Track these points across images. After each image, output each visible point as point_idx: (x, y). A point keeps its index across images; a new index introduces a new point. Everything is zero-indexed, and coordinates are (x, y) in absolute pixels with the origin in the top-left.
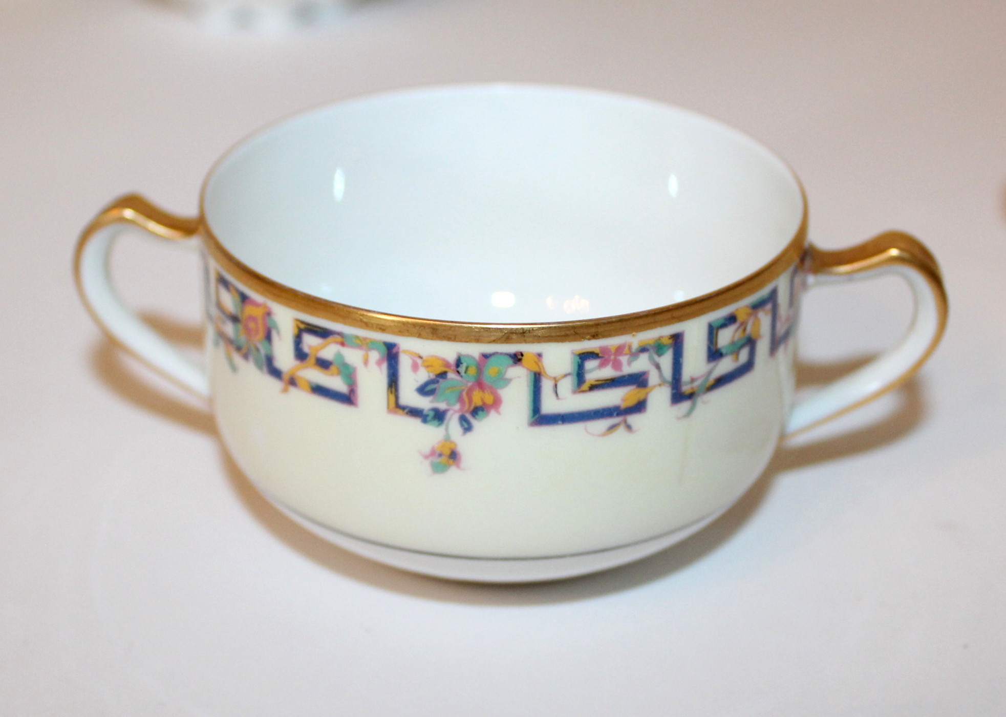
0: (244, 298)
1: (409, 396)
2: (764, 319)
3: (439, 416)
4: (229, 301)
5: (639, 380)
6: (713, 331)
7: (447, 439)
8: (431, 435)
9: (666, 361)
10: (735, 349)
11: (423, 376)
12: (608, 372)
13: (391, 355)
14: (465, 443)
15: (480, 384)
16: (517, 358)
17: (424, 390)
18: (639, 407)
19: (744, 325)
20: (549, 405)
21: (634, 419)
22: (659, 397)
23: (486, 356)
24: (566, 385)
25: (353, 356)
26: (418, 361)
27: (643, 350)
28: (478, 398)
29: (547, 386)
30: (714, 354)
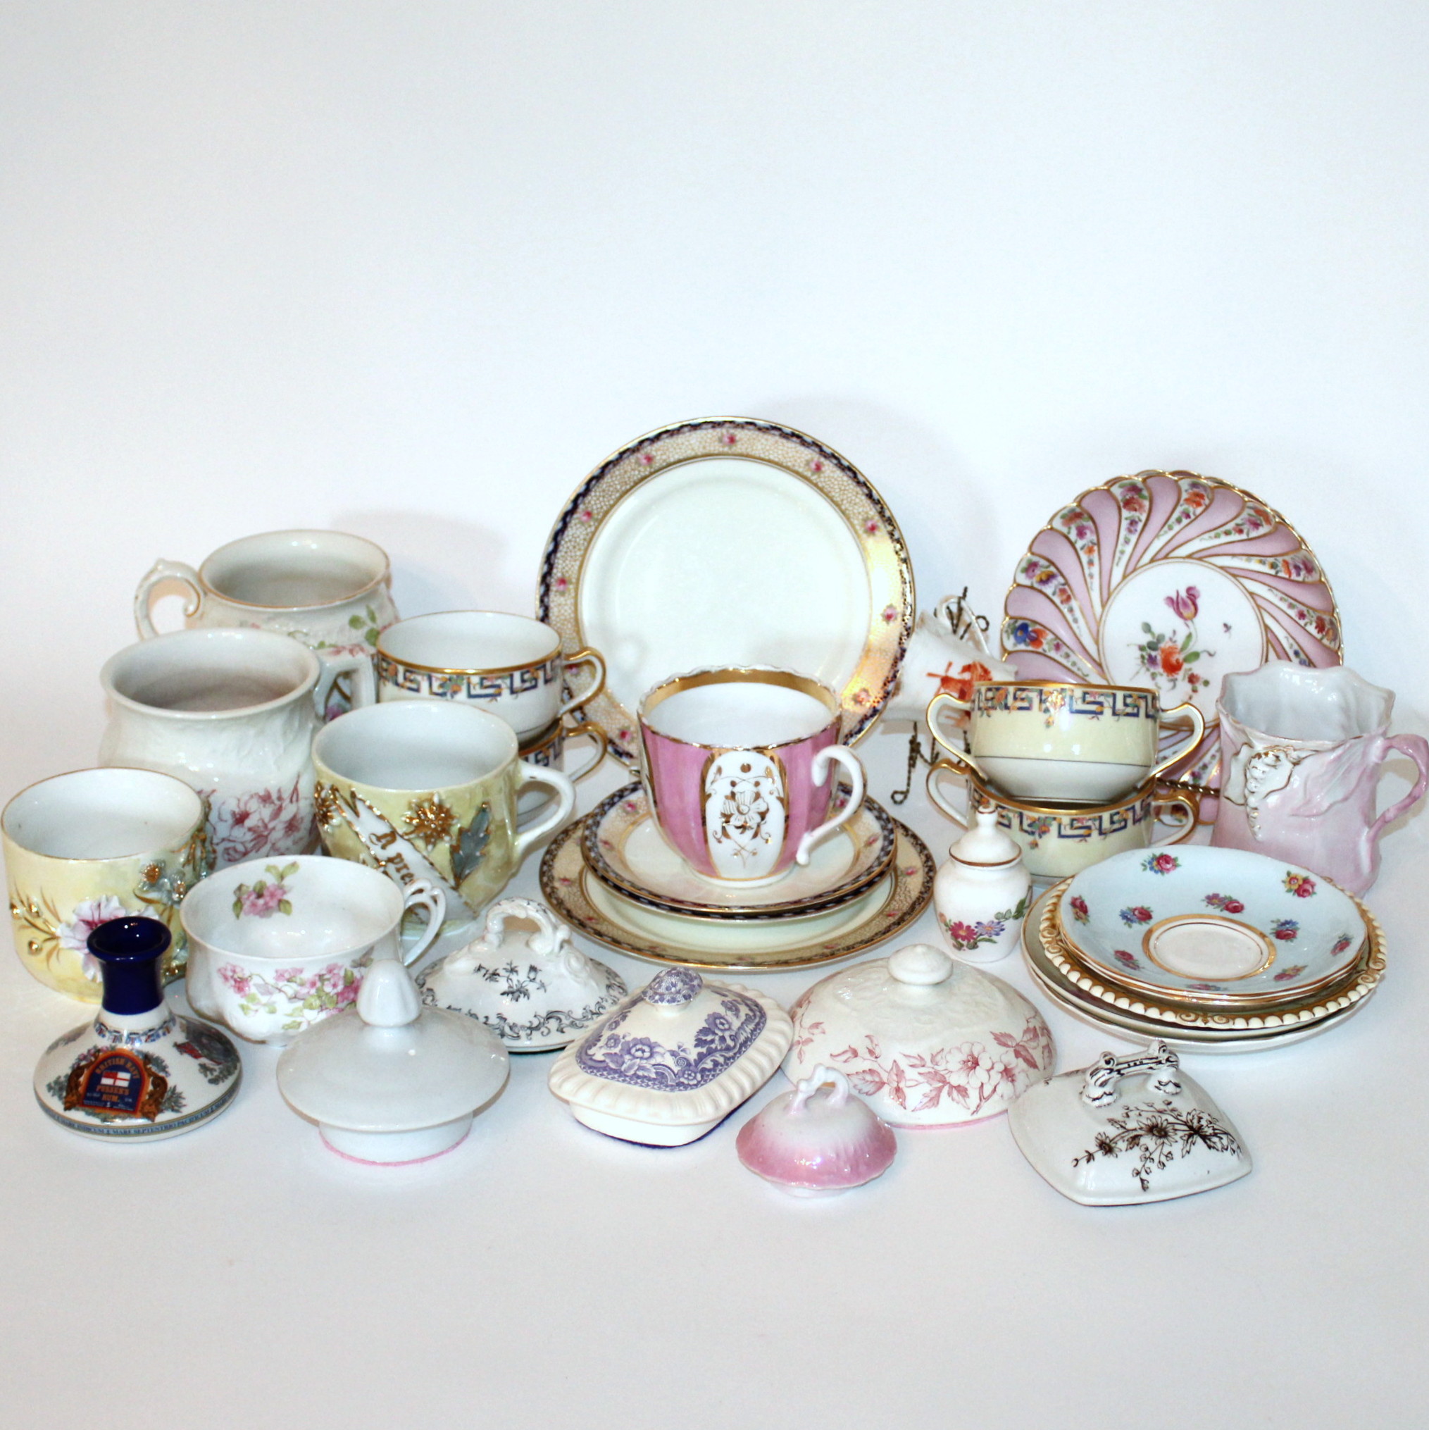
0: (981, 796)
1: (1025, 827)
2: (1130, 815)
3: (1033, 833)
4: (977, 796)
5: (1089, 828)
6: (1112, 816)
7: (1035, 840)
8: (1030, 838)
9: (1097, 823)
10: (1120, 822)
11: (1029, 822)
12: (1080, 825)
13: (1021, 816)
14: (1040, 842)
15: (1044, 825)
16: (1055, 819)
17: (1030, 825)
18: (1089, 835)
19: (1122, 815)
20: (1063, 832)
21: (1088, 839)
22: (1095, 833)
23: (1046, 818)
24: (1068, 827)
25: (1011, 815)
26: (1028, 818)
27: (1090, 819)
28: (1043, 829)
29: (1062, 827)
30: (1112, 822)
